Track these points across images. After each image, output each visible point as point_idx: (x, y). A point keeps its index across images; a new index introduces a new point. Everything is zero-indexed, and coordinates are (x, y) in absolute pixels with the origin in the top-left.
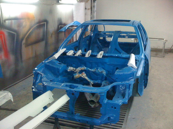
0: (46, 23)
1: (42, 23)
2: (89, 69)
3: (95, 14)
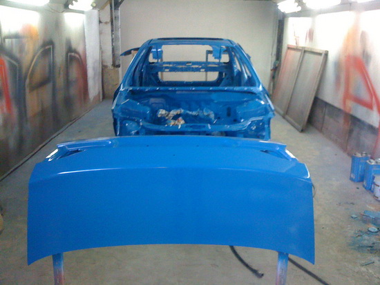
0: (51, 46)
1: (48, 47)
2: (188, 112)
3: (119, 33)
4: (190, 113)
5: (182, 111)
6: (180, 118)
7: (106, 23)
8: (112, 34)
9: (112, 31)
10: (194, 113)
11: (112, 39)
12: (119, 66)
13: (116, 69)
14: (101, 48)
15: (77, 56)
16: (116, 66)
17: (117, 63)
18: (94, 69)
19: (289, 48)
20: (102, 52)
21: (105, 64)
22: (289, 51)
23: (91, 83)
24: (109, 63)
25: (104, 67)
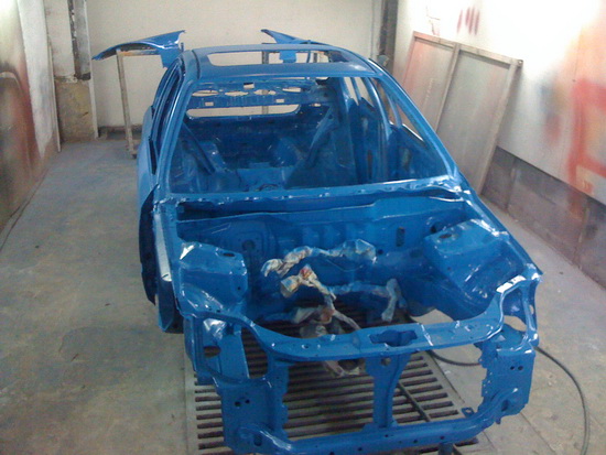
2: (322, 251)
3: (85, 13)
4: (327, 253)
5: (311, 250)
6: (307, 267)
8: (71, 14)
9: (71, 8)
10: (335, 253)
11: (72, 25)
12: (87, 77)
13: (84, 83)
14: (49, 43)
15: (12, 75)
16: (82, 76)
17: (84, 71)
18: (41, 88)
19: (417, 38)
20: (52, 50)
21: (61, 74)
22: (418, 44)
23: (38, 119)
24: (69, 71)
25: (59, 81)
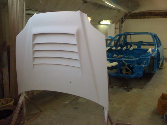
7: (118, 29)
